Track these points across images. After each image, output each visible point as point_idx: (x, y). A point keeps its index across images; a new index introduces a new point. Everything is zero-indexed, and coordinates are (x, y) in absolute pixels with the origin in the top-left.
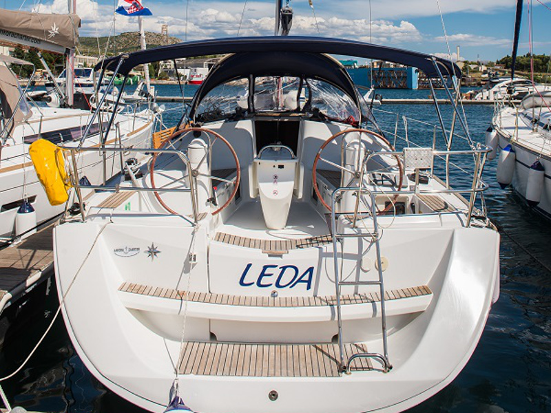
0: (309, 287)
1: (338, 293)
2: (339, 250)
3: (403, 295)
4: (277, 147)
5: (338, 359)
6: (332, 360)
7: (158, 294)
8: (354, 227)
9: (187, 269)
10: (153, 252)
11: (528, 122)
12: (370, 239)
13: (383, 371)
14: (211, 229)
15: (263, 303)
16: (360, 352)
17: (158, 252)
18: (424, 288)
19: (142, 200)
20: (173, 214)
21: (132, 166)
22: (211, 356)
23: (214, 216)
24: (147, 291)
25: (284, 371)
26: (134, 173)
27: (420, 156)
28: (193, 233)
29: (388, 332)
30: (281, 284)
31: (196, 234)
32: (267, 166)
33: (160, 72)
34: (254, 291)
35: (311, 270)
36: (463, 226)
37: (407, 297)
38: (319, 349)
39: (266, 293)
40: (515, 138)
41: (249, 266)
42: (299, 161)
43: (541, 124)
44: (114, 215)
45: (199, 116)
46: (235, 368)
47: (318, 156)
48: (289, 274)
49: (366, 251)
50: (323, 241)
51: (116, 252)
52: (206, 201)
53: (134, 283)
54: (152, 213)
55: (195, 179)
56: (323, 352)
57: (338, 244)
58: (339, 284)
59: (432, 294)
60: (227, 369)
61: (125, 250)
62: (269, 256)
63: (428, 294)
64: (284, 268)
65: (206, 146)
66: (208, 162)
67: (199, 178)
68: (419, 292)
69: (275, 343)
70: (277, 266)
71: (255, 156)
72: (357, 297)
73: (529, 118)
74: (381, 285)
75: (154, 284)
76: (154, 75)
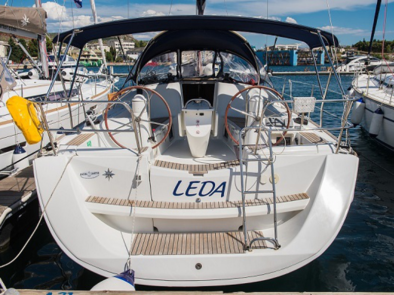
0: (222, 195)
1: (243, 199)
2: (244, 170)
3: (289, 199)
4: (198, 101)
5: (243, 242)
6: (239, 243)
7: (114, 202)
8: (256, 154)
9: (134, 186)
10: (109, 174)
11: (377, 83)
12: (267, 162)
13: (274, 249)
14: (151, 158)
15: (190, 207)
16: (259, 237)
17: (113, 174)
18: (304, 195)
19: (100, 140)
20: (123, 148)
21: (91, 115)
22: (154, 242)
23: (154, 150)
24: (106, 201)
25: (206, 250)
26: (93, 120)
27: (305, 104)
28: (138, 161)
29: (278, 222)
30: (203, 193)
31: (140, 162)
32: (191, 114)
33: (116, 57)
34: (184, 199)
35: (224, 184)
36: (333, 153)
37: (292, 200)
38: (230, 235)
39: (192, 200)
40: (366, 94)
41: (180, 182)
42: (215, 109)
43: (385, 84)
44: (78, 150)
45: (141, 80)
46: (171, 250)
47: (229, 106)
48: (209, 187)
49: (264, 171)
50: (232, 165)
51: (82, 176)
52: (147, 139)
53: (97, 196)
54: (107, 147)
55: (139, 124)
56: (232, 236)
57: (244, 166)
58: (244, 193)
59: (310, 199)
60: (166, 250)
61: (88, 174)
62: (194, 175)
63: (306, 198)
64: (205, 183)
65: (146, 100)
66: (147, 111)
67: (142, 123)
68: (300, 197)
69: (199, 232)
70: (200, 182)
71: (183, 107)
72: (257, 201)
73: (378, 80)
74: (274, 193)
75: (111, 196)
76: (112, 59)
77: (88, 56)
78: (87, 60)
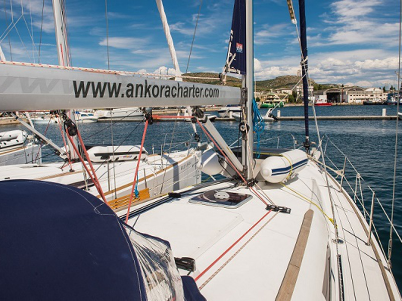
33: (297, 99)
76: (293, 101)
77: (273, 99)
78: (271, 103)
